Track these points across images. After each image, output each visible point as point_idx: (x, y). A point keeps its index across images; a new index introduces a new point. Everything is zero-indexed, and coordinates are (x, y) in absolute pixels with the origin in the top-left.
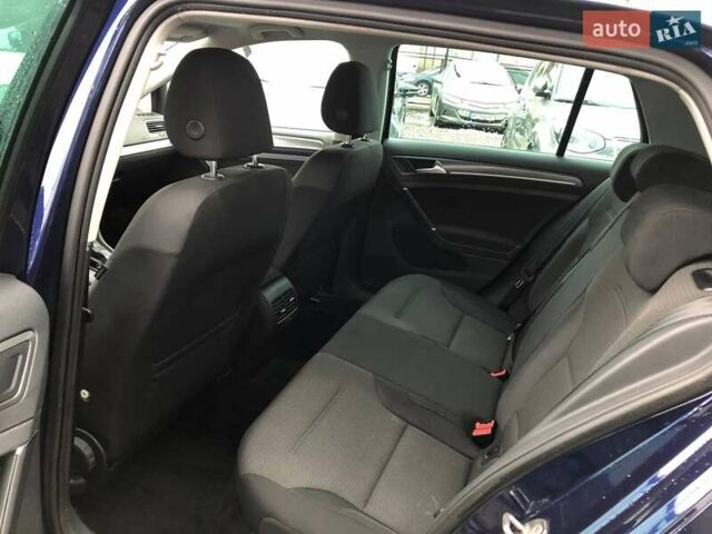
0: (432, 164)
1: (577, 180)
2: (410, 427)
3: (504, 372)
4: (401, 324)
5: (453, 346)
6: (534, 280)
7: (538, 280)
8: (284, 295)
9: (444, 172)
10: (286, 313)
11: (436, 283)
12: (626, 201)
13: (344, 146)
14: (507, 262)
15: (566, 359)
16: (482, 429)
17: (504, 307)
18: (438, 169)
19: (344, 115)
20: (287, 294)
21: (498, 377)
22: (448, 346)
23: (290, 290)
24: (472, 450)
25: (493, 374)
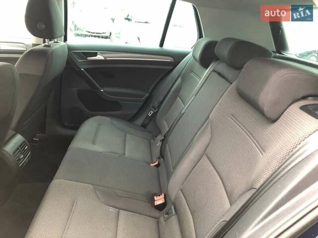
0: (95, 55)
1: (172, 59)
2: (121, 211)
3: (157, 163)
4: (98, 148)
5: (127, 153)
6: (157, 111)
7: (160, 111)
8: (20, 147)
9: (103, 58)
10: (24, 157)
11: (108, 119)
12: (207, 68)
13: (45, 46)
14: (142, 103)
15: (205, 157)
16: (159, 201)
17: (144, 126)
18: (99, 57)
19: (43, 26)
20: (22, 145)
21: (155, 166)
22: (124, 155)
23: (24, 142)
24: (156, 213)
25: (151, 165)
